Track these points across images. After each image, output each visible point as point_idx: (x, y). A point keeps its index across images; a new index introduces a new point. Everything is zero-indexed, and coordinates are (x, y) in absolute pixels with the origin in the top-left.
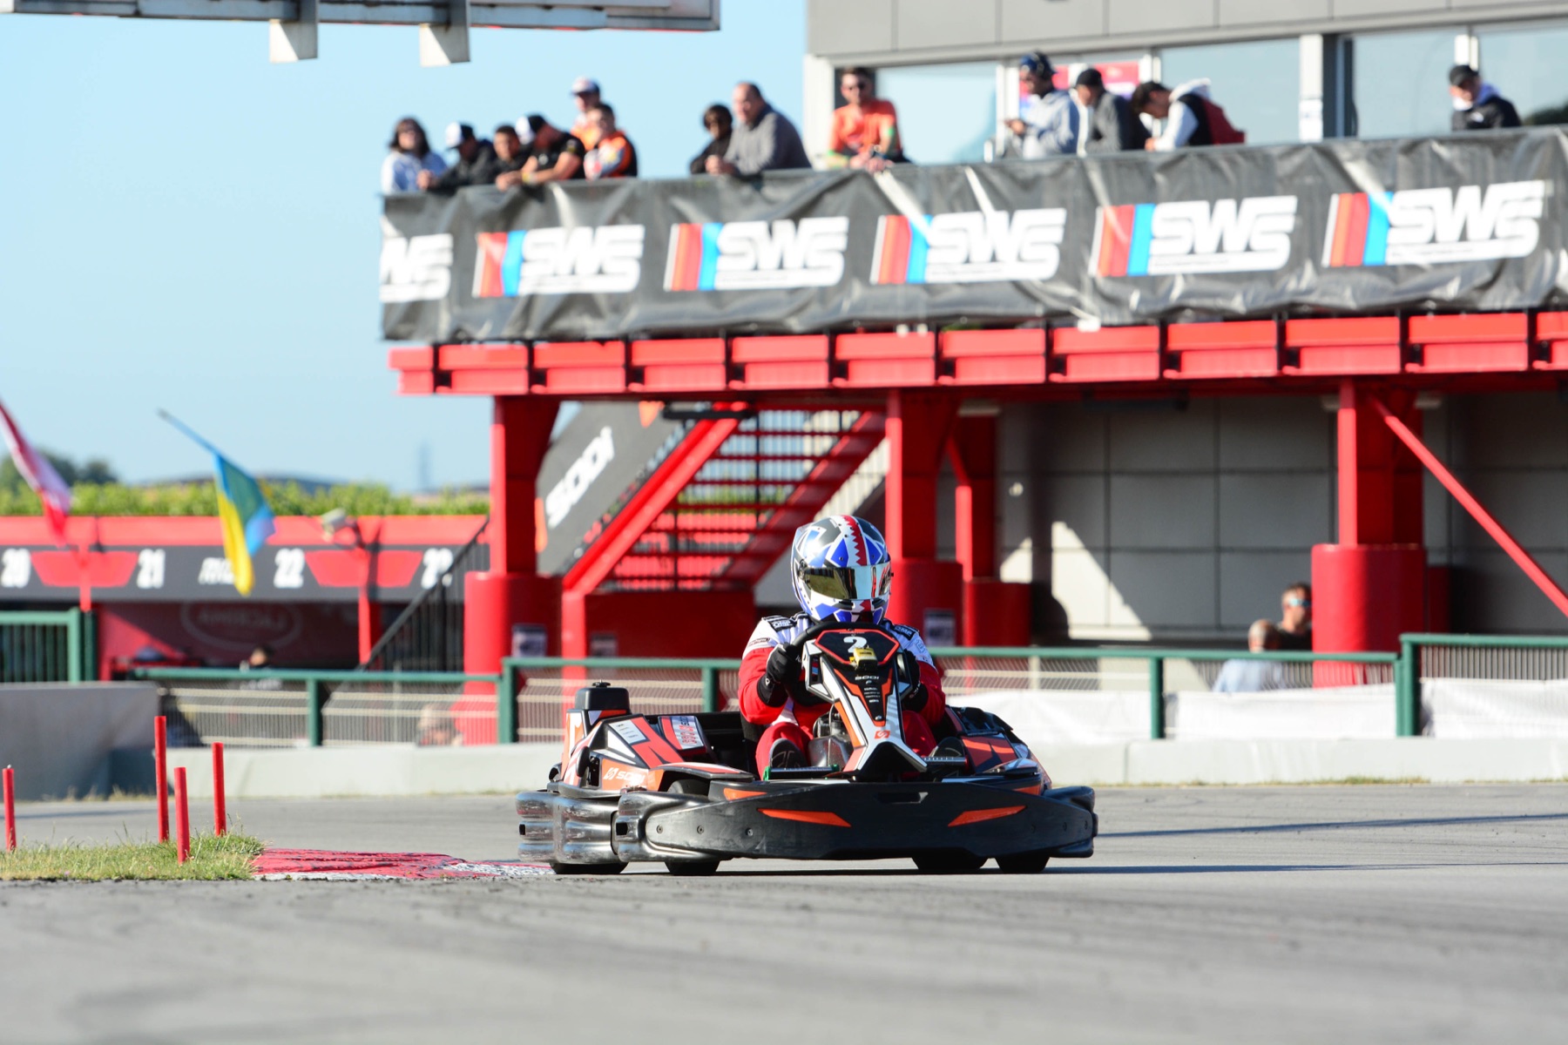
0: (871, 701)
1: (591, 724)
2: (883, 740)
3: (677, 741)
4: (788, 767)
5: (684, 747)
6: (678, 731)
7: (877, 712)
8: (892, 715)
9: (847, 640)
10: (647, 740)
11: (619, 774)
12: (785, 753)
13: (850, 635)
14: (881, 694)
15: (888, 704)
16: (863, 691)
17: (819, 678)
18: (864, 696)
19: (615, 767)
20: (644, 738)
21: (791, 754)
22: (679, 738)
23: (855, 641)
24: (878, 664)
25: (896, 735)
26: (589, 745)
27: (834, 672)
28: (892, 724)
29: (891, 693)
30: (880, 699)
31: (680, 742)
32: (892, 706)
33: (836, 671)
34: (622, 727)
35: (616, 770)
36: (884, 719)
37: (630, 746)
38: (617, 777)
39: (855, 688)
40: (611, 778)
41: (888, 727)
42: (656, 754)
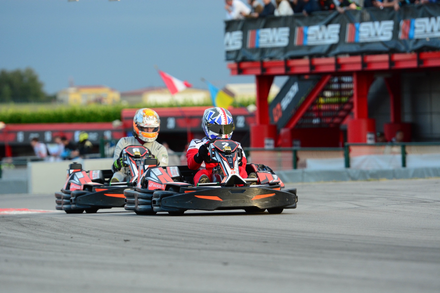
0: (230, 163)
1: (146, 169)
2: (233, 174)
3: (171, 174)
4: (205, 183)
5: (173, 176)
6: (172, 171)
7: (232, 166)
8: (236, 167)
9: (223, 143)
10: (162, 174)
11: (153, 185)
12: (205, 179)
13: (224, 142)
14: (233, 161)
15: (235, 164)
16: (227, 160)
17: (215, 155)
18: (228, 161)
19: (152, 183)
20: (161, 174)
21: (206, 179)
22: (172, 173)
23: (225, 144)
24: (232, 151)
25: (237, 173)
26: (145, 176)
27: (219, 154)
28: (236, 169)
29: (236, 160)
30: (233, 162)
31: (172, 174)
32: (236, 164)
33: (219, 153)
34: (155, 170)
35: (153, 184)
36: (233, 168)
37: (156, 176)
38: (153, 186)
39: (225, 159)
40: (151, 186)
41: (235, 170)
42: (165, 179)
